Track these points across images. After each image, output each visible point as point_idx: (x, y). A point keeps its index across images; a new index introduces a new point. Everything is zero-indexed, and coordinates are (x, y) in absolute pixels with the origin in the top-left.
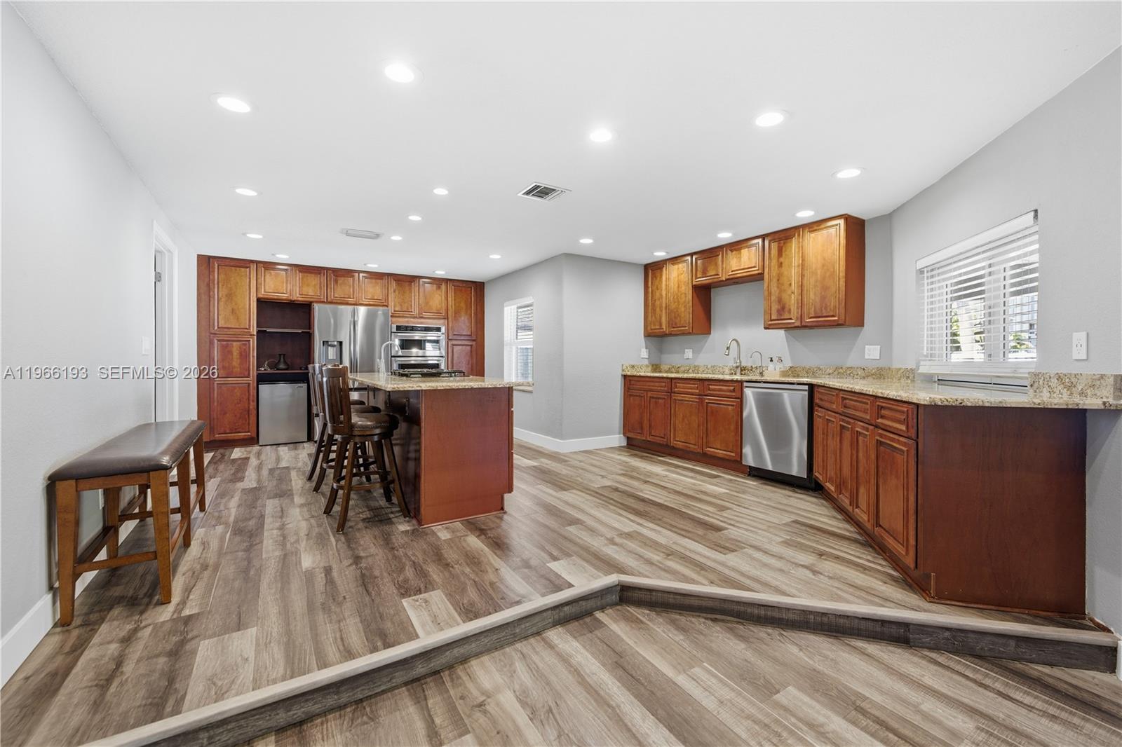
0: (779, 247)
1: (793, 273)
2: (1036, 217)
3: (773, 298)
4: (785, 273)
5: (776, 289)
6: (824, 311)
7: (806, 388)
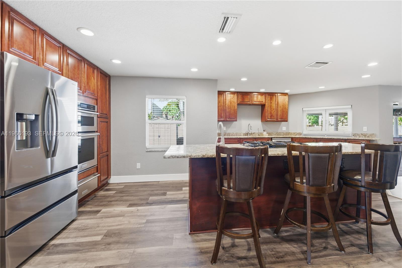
0: (271, 97)
1: (274, 106)
2: (352, 106)
3: (269, 112)
4: (273, 105)
5: (270, 109)
6: (283, 117)
7: (291, 138)
